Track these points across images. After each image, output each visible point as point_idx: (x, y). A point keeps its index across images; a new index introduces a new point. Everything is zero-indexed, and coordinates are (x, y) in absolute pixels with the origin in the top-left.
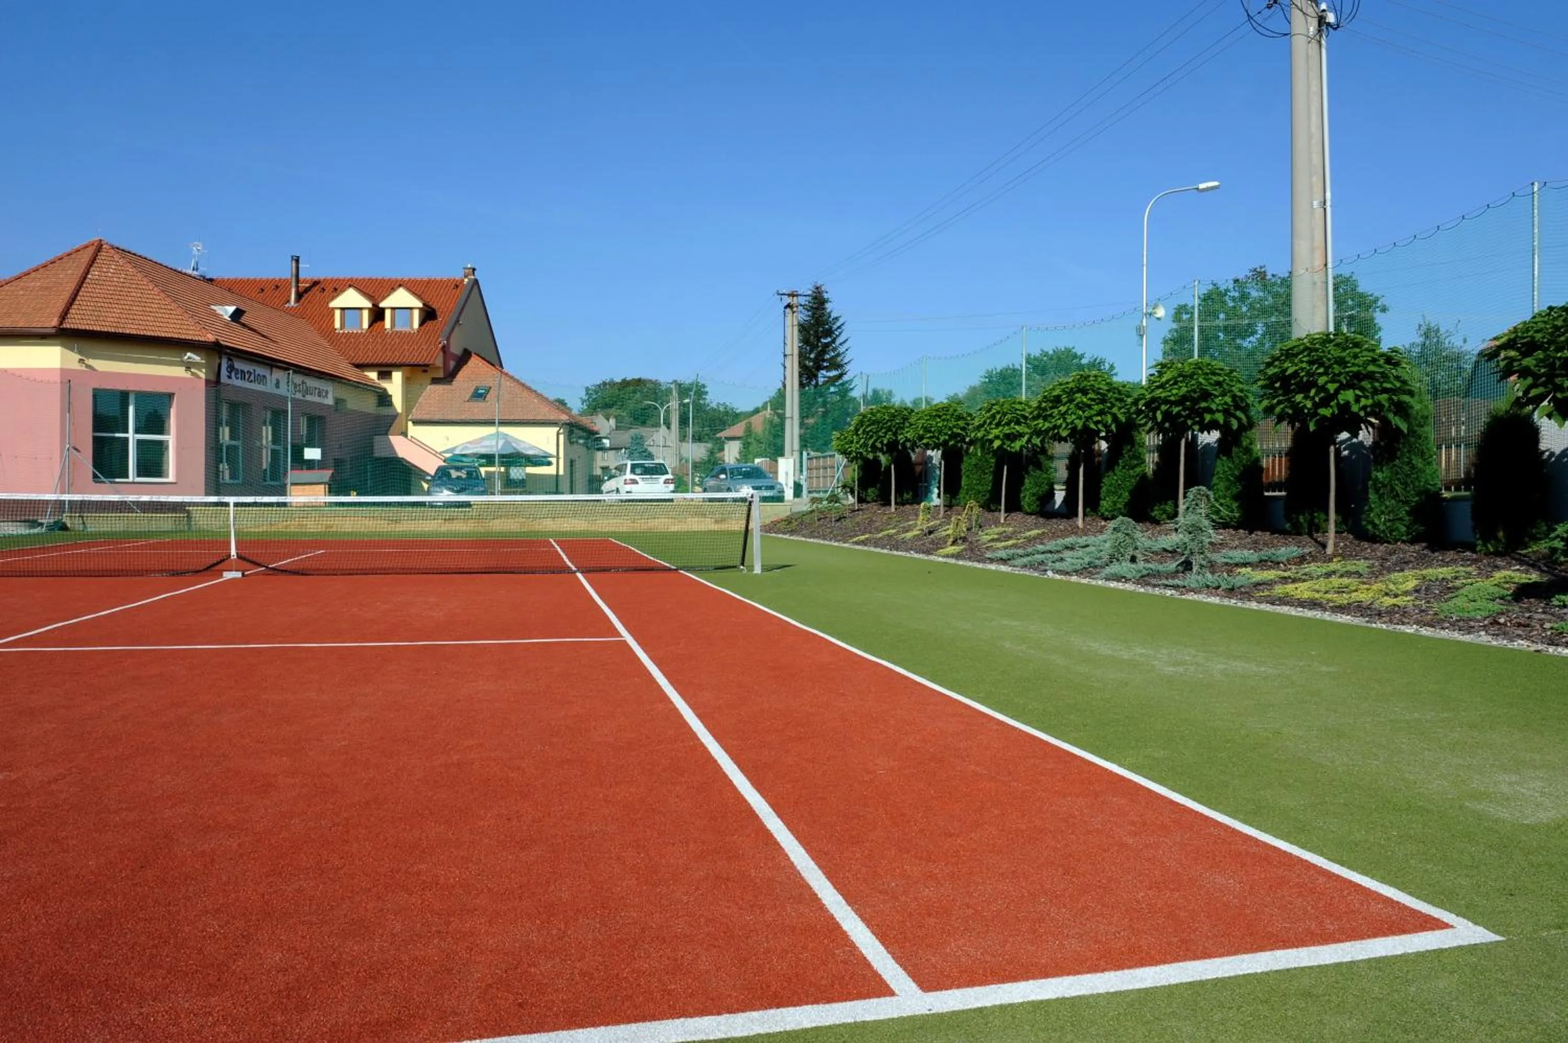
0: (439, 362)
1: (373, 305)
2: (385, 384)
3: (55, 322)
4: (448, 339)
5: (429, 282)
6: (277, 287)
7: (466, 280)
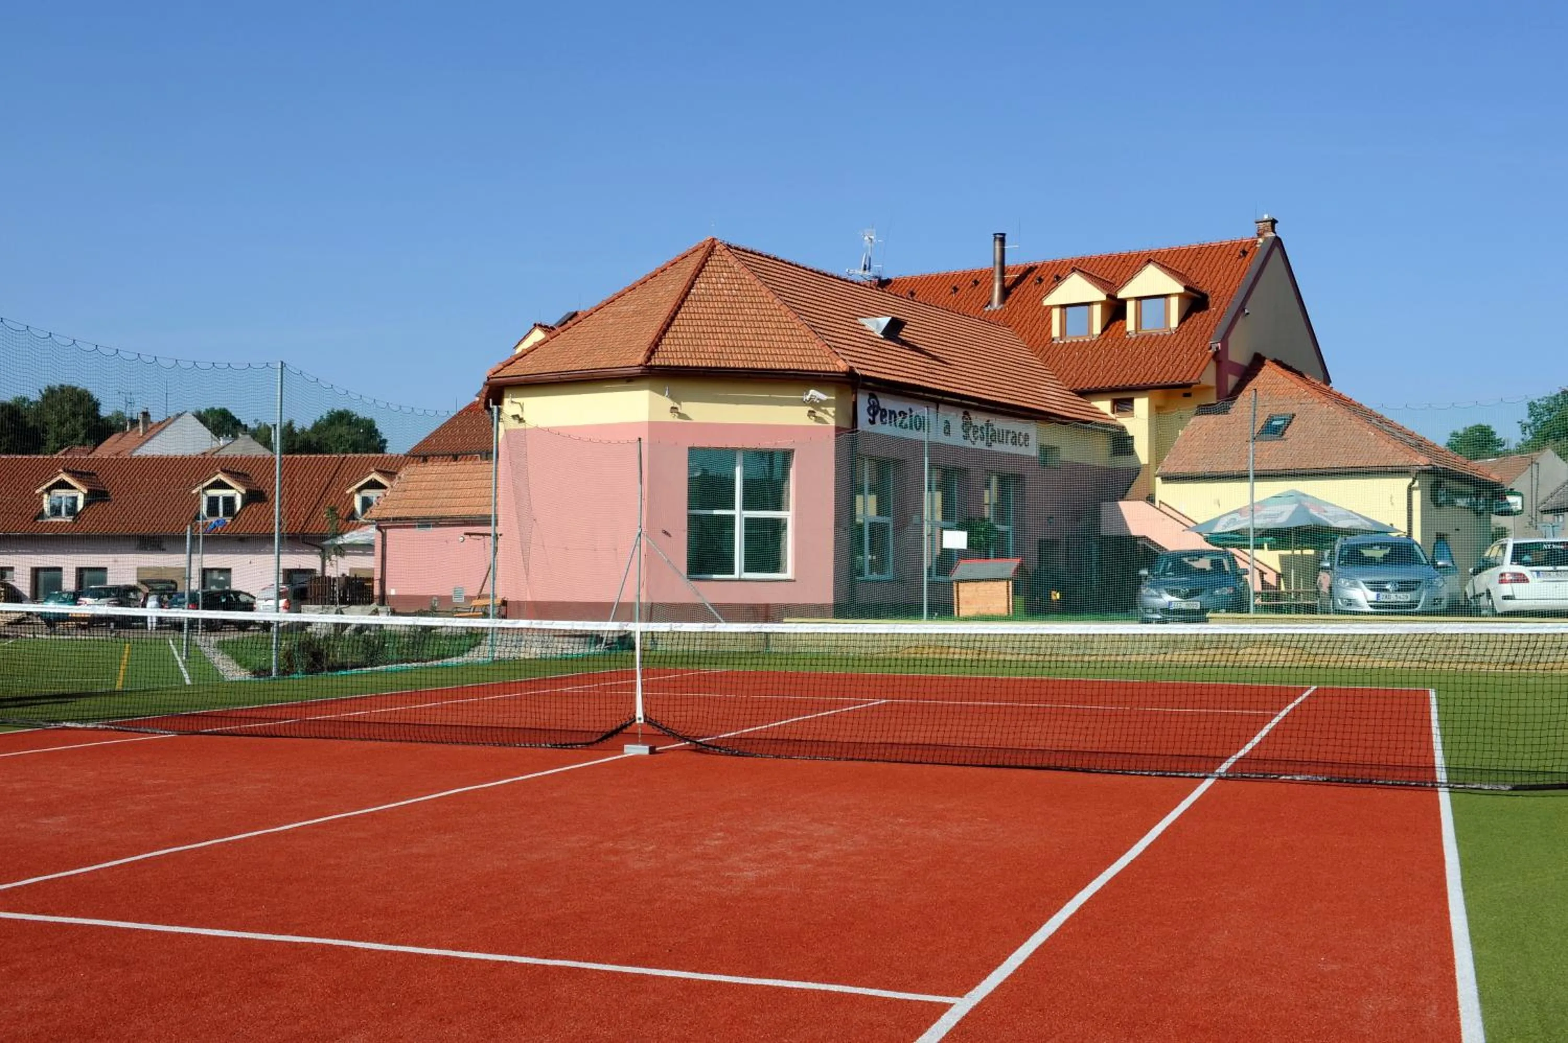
0: (1209, 378)
1: (1108, 296)
2: (1123, 421)
3: (640, 359)
4: (1224, 340)
5: (1200, 251)
6: (976, 283)
7: (1261, 240)
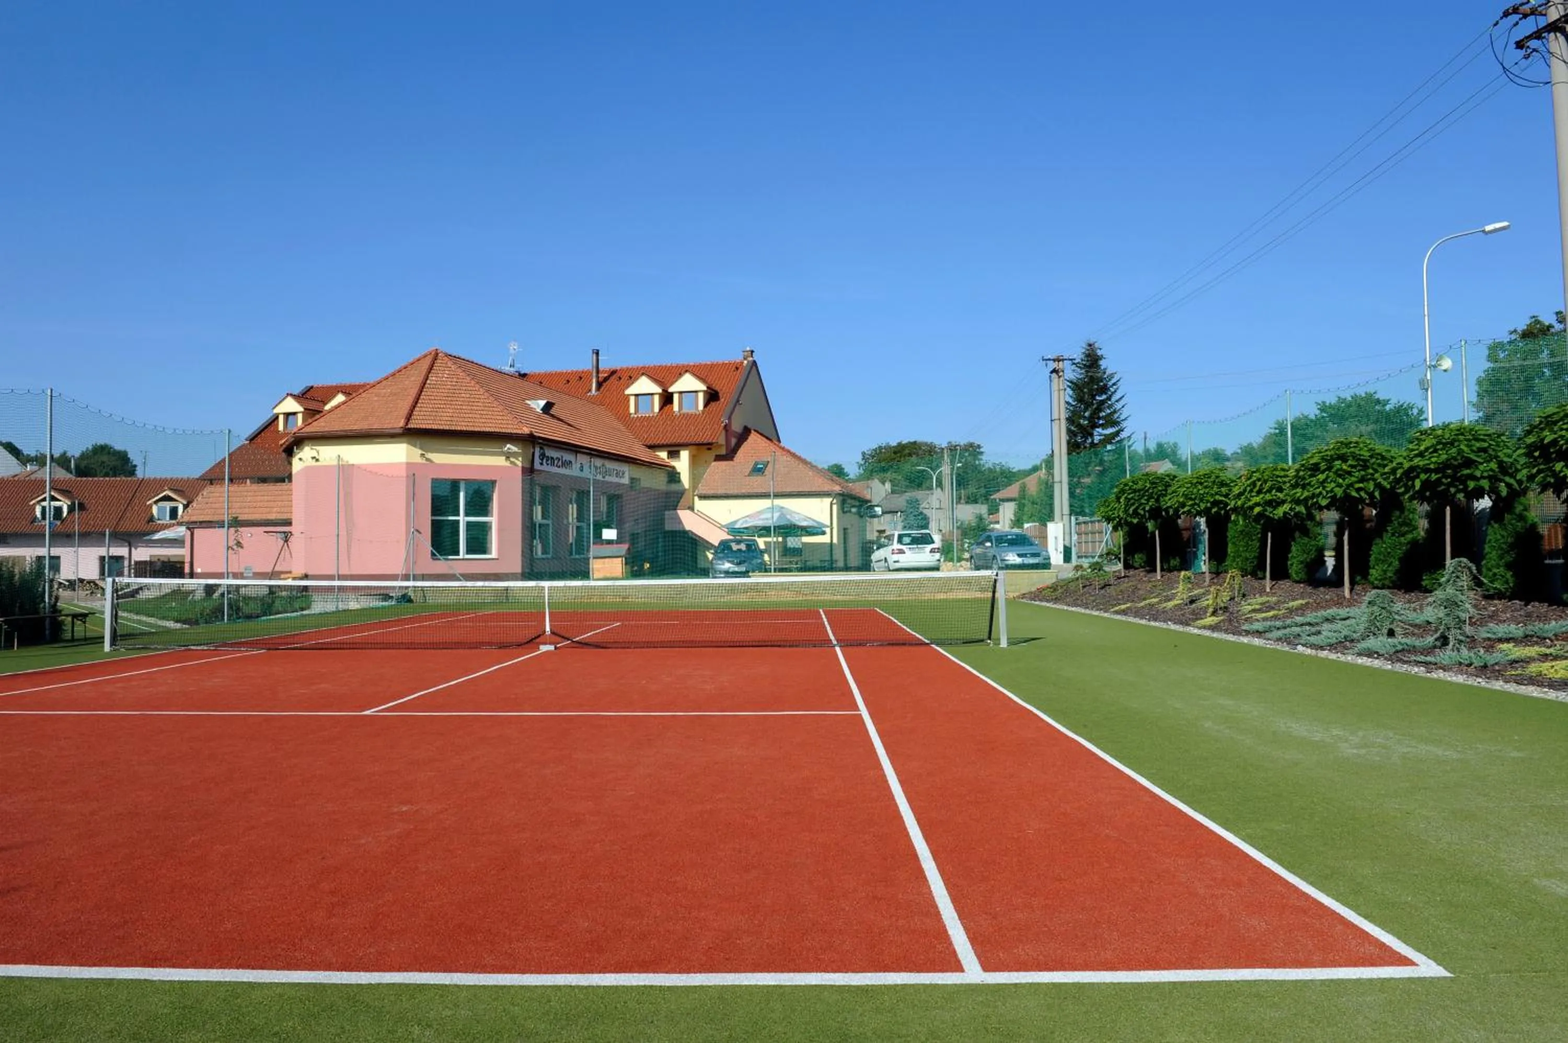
0: (722, 440)
1: (663, 390)
2: (674, 463)
3: (402, 423)
4: (730, 418)
5: (712, 366)
6: (581, 378)
7: (745, 362)
